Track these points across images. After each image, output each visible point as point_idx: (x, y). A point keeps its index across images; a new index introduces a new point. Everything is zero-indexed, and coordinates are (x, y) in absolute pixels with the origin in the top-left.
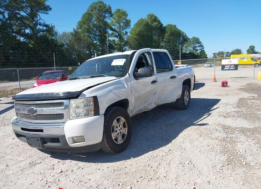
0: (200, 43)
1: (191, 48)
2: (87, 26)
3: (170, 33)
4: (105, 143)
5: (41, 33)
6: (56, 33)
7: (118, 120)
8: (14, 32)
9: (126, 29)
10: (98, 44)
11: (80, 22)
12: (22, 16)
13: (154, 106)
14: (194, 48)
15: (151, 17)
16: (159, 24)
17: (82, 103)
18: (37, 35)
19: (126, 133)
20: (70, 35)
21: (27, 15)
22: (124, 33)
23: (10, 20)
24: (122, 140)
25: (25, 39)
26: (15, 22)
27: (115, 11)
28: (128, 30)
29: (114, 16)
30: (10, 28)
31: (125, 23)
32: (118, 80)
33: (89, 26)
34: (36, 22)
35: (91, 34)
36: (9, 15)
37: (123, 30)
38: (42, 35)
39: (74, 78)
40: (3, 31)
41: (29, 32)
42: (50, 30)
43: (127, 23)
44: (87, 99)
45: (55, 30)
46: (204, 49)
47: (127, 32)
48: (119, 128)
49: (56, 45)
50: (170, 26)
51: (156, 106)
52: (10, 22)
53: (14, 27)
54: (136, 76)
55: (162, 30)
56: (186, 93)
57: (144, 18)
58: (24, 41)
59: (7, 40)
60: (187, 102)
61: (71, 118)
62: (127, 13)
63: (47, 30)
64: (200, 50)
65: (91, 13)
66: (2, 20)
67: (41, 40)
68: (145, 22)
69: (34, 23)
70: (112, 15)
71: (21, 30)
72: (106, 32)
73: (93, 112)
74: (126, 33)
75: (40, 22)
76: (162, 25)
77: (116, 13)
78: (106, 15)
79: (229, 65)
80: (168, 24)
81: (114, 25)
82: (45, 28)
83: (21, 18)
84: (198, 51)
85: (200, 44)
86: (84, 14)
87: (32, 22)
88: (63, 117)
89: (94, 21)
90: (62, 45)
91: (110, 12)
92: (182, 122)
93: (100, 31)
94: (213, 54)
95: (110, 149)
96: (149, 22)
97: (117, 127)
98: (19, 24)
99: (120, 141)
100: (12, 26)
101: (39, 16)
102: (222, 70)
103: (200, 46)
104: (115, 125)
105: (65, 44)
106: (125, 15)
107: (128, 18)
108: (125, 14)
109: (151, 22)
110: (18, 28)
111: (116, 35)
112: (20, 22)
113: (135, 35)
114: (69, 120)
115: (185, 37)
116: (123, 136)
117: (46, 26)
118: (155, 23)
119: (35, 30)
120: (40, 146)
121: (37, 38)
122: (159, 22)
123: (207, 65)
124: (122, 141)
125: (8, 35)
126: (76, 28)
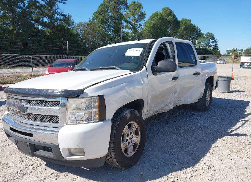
0: (214, 38)
1: (204, 44)
2: (102, 17)
3: (184, 27)
4: (113, 157)
5: (58, 22)
6: (73, 23)
7: (130, 126)
8: (33, 20)
9: (140, 21)
10: (112, 35)
11: (96, 13)
12: (41, 5)
13: (172, 107)
14: (208, 44)
15: (167, 11)
16: (173, 18)
17: (84, 103)
18: (54, 24)
19: (138, 142)
20: (85, 25)
21: (45, 4)
22: (139, 25)
23: (29, 9)
24: (133, 151)
25: (43, 28)
26: (34, 10)
27: (130, 3)
28: (143, 23)
29: (129, 8)
30: (29, 16)
31: (139, 16)
32: (132, 74)
33: (104, 17)
34: (54, 11)
35: (106, 25)
36: (29, 4)
37: (137, 22)
38: (59, 24)
39: (80, 68)
40: (23, 19)
41: (47, 21)
42: (67, 19)
43: (142, 16)
44: (91, 99)
45: (71, 19)
46: (218, 46)
47: (142, 24)
48: (130, 136)
49: (71, 34)
50: (185, 20)
51: (174, 106)
52: (29, 10)
53: (33, 15)
54: (155, 71)
55: (176, 24)
56: (208, 93)
57: (159, 12)
58: (42, 29)
59: (26, 28)
60: (208, 103)
61: (68, 122)
62: (142, 6)
63: (64, 20)
64: (213, 46)
65: (107, 4)
66: (22, 8)
67: (57, 29)
68: (159, 16)
69: (52, 12)
70: (127, 8)
71: (40, 18)
72: (121, 24)
73: (97, 116)
74: (140, 25)
75: (58, 12)
76: (176, 19)
77: (132, 5)
78: (122, 6)
79: (249, 63)
80: (183, 19)
81: (129, 18)
82: (62, 17)
83: (40, 6)
84: (211, 47)
85: (213, 40)
86: (100, 5)
87: (50, 11)
88: (59, 120)
89: (110, 12)
90: (78, 35)
91: (126, 4)
92: (204, 127)
93: (115, 23)
94: (227, 51)
95: (118, 165)
96: (164, 15)
97: (128, 135)
98: (38, 12)
99: (131, 153)
100: (31, 14)
101: (57, 5)
102: (240, 67)
103: (214, 42)
104: (125, 133)
105: (80, 33)
106: (140, 8)
107: (143, 11)
108: (140, 6)
109: (166, 16)
110: (37, 16)
111: (130, 27)
112: (39, 11)
113: (149, 28)
114: (65, 124)
115: (199, 32)
116: (135, 145)
117: (64, 15)
118: (170, 17)
119: (53, 19)
120: (29, 153)
121: (54, 27)
122: (174, 16)
123: (220, 61)
124: (133, 153)
125: (27, 22)
126: (91, 18)
